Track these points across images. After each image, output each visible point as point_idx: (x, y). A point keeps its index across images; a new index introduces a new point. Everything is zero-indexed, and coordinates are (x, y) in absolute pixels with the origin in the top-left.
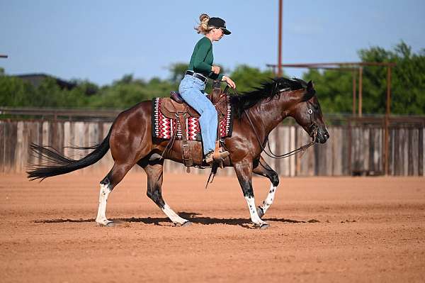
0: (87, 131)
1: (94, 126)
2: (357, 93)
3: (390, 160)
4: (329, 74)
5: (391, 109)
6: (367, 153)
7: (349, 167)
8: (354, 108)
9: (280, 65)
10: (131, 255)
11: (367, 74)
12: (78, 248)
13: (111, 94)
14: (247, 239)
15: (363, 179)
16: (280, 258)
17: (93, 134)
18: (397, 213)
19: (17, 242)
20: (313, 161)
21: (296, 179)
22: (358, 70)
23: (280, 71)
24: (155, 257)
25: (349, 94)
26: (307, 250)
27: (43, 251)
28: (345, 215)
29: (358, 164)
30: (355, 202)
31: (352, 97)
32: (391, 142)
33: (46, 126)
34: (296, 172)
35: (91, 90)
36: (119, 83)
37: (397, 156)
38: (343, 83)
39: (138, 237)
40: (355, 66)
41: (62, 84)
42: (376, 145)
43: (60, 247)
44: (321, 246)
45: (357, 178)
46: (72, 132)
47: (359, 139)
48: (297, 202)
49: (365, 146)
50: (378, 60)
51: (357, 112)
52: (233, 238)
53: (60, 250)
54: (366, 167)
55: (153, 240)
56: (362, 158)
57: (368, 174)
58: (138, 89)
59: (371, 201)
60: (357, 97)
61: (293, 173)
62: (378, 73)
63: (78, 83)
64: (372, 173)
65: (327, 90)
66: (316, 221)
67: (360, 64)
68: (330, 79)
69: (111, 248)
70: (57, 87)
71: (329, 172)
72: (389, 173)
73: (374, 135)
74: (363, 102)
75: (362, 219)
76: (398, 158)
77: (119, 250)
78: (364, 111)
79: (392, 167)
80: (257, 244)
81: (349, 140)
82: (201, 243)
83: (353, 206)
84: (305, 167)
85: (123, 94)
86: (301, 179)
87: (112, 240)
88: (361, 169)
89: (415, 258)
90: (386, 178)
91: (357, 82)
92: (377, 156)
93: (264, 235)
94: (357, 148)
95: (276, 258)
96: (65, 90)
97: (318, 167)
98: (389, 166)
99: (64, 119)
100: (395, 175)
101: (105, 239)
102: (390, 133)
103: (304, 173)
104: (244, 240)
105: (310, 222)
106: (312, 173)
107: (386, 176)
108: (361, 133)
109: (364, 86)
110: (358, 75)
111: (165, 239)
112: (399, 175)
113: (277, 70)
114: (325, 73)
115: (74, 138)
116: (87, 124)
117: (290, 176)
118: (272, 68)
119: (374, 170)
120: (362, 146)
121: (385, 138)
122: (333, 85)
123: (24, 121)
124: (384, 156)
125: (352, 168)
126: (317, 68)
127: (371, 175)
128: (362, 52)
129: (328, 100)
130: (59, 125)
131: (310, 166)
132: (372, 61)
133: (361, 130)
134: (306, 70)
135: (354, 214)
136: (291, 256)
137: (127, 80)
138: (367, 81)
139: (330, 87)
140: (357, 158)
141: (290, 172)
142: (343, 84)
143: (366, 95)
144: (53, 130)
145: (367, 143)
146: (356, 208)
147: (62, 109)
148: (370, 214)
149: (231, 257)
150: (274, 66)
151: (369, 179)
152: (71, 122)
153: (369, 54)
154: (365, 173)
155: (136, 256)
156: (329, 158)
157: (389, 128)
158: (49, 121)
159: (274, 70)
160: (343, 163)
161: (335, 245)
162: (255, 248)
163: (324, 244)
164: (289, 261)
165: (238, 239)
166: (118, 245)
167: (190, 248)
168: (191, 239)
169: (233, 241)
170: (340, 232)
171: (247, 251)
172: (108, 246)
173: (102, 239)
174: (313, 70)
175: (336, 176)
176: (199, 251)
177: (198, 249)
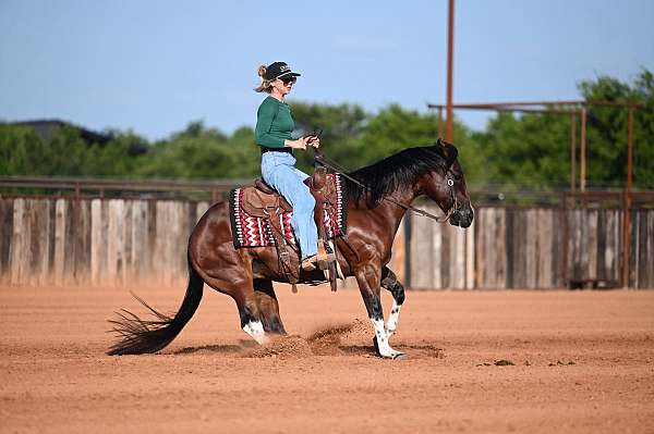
0: (129, 213)
1: (141, 206)
2: (578, 151)
3: (631, 263)
4: (530, 120)
5: (634, 178)
6: (595, 251)
7: (563, 275)
8: (572, 179)
9: (450, 106)
10: (198, 418)
11: (593, 121)
12: (112, 407)
13: (170, 153)
14: (393, 392)
15: (587, 293)
16: (448, 424)
17: (140, 219)
18: (642, 351)
19: (10, 396)
20: (504, 264)
21: (477, 293)
22: (578, 114)
23: (450, 115)
24: (239, 421)
25: (564, 154)
26: (493, 411)
27: (53, 412)
28: (556, 353)
29: (578, 269)
30: (573, 332)
31: (569, 160)
32: (633, 233)
33: (61, 206)
34: (476, 283)
35: (136, 149)
36: (182, 135)
37: (643, 256)
38: (547, 139)
39: (211, 388)
41: (88, 137)
42: (609, 237)
43: (82, 406)
44: (516, 403)
45: (577, 292)
46: (104, 216)
47: (582, 229)
48: (477, 332)
49: (591, 239)
50: (610, 99)
51: (578, 186)
52: (369, 391)
53: (81, 410)
54: (592, 274)
55: (237, 394)
56: (585, 258)
57: (595, 286)
58: (213, 145)
59: (600, 331)
60: (578, 160)
61: (470, 285)
62: (612, 119)
63: (116, 136)
64: (601, 284)
65: (525, 146)
67: (583, 104)
68: (531, 129)
69: (167, 407)
70: (81, 142)
71: (531, 283)
72: (631, 284)
73: (606, 221)
74: (588, 166)
75: (585, 360)
76: (646, 259)
77: (179, 411)
79: (635, 274)
80: (408, 400)
81: (565, 230)
82: (316, 400)
83: (569, 338)
84: (491, 275)
85: (189, 152)
86: (485, 294)
87: (168, 393)
88: (584, 278)
90: (625, 292)
91: (578, 134)
92: (609, 255)
93: (423, 386)
94: (578, 244)
95: (439, 424)
96: (95, 146)
97: (513, 272)
98: (630, 273)
99: (92, 194)
100: (639, 287)
101: (157, 392)
102: (633, 218)
103: (488, 285)
104: (387, 394)
105: (498, 364)
106: (503, 284)
107: (626, 288)
108: (584, 218)
109: (589, 141)
110: (580, 123)
111: (256, 392)
112: (646, 288)
113: (444, 113)
114: (523, 119)
115: (107, 226)
116: (129, 203)
117: (465, 289)
118: (436, 111)
119: (605, 280)
120: (585, 240)
121: (623, 227)
122: (535, 138)
123: (24, 198)
124: (621, 255)
125: (569, 276)
126: (511, 111)
127: (601, 288)
128: (585, 85)
130: (84, 204)
131: (499, 272)
132: (601, 100)
133: (584, 212)
134: (494, 114)
135: (572, 352)
136: (465, 420)
137: (194, 130)
138: (595, 133)
139: (530, 142)
140: (577, 260)
141: (466, 283)
143: (592, 155)
144: (72, 212)
145: (594, 235)
146: (573, 341)
147: (89, 179)
148: (598, 351)
150: (440, 108)
151: (597, 293)
152: (102, 199)
153: (595, 89)
154: (590, 285)
155: (207, 420)
156: (530, 260)
157: (630, 210)
158: (66, 199)
159: (440, 114)
160: (554, 268)
161: (539, 403)
162: (406, 408)
163: (521, 401)
164: (461, 429)
165: (378, 392)
166: (178, 402)
167: (298, 407)
168: (300, 392)
169: (369, 396)
170: (545, 381)
171: (393, 412)
172: (162, 403)
173: (151, 393)
174: (504, 114)
175: (543, 290)
176: (313, 412)
177: (312, 409)
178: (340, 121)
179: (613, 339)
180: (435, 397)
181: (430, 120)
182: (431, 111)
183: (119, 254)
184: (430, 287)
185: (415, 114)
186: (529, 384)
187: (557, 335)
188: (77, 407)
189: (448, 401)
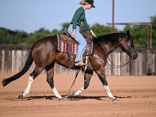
0: (23, 54)
1: (26, 52)
2: (149, 36)
4: (136, 27)
7: (145, 71)
8: (148, 44)
9: (113, 24)
10: (44, 113)
11: (154, 28)
12: (19, 110)
13: (34, 37)
15: (152, 77)
16: (114, 115)
17: (26, 56)
20: (129, 68)
21: (121, 77)
22: (149, 26)
23: (113, 26)
24: (55, 114)
25: (145, 37)
26: (127, 111)
27: (3, 111)
28: (144, 94)
29: (150, 70)
30: (148, 88)
31: (147, 38)
33: (3, 52)
34: (121, 74)
35: (24, 36)
36: (37, 32)
38: (142, 32)
39: (47, 104)
40: (148, 24)
41: (11, 32)
43: (10, 110)
44: (133, 109)
45: (149, 77)
46: (15, 55)
47: (151, 58)
48: (121, 88)
49: (153, 62)
51: (149, 45)
53: (10, 111)
54: (154, 71)
55: (54, 106)
56: (152, 67)
60: (149, 38)
61: (119, 74)
63: (18, 32)
65: (135, 35)
66: (130, 97)
67: (151, 23)
68: (136, 30)
70: (9, 34)
71: (136, 74)
74: (152, 41)
77: (38, 111)
78: (152, 45)
80: (103, 108)
81: (146, 59)
83: (148, 90)
84: (125, 71)
86: (124, 77)
87: (35, 106)
88: (151, 72)
91: (150, 31)
94: (149, 63)
95: (112, 115)
96: (13, 35)
97: (131, 71)
99: (11, 49)
103: (124, 74)
105: (128, 97)
106: (128, 74)
108: (151, 55)
109: (153, 33)
110: (150, 28)
111: (60, 105)
113: (112, 26)
114: (133, 27)
115: (16, 57)
116: (22, 51)
117: (118, 75)
118: (109, 25)
120: (152, 62)
122: (137, 32)
125: (147, 72)
126: (130, 25)
128: (152, 17)
130: (10, 52)
131: (127, 71)
133: (151, 54)
134: (125, 26)
135: (148, 94)
136: (119, 114)
137: (41, 30)
138: (154, 31)
139: (136, 34)
141: (118, 74)
143: (154, 37)
144: (6, 54)
145: (154, 60)
146: (149, 91)
147: (11, 45)
149: (91, 114)
150: (110, 24)
151: (155, 77)
152: (15, 50)
153: (155, 18)
154: (153, 74)
155: (46, 114)
156: (136, 67)
158: (5, 50)
160: (143, 69)
161: (140, 108)
164: (118, 116)
166: (38, 108)
167: (72, 110)
168: (72, 105)
170: (141, 102)
171: (99, 111)
172: (33, 109)
173: (30, 106)
174: (128, 26)
175: (140, 76)
176: (76, 111)
177: (75, 110)
180: (110, 107)
181: (107, 27)
182: (108, 25)
183: (20, 66)
185: (103, 26)
186: (137, 103)
187: (144, 89)
188: (9, 110)
189: (114, 108)
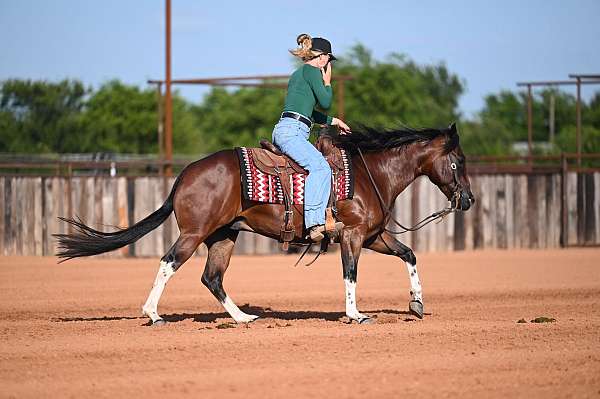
4: (246, 93)
9: (169, 82)
14: (119, 357)
16: (172, 386)
23: (168, 88)
26: (215, 372)
30: (290, 295)
44: (236, 364)
45: (292, 257)
52: (97, 356)
59: (315, 293)
65: (243, 118)
66: (229, 326)
68: (248, 101)
71: (249, 249)
83: (287, 301)
89: (384, 380)
93: (147, 350)
95: (164, 386)
104: (114, 359)
105: (219, 327)
113: (164, 88)
114: (238, 93)
118: (156, 86)
126: (223, 85)
129: (246, 135)
136: (188, 382)
139: (248, 114)
142: (269, 109)
149: (94, 385)
150: (160, 83)
159: (159, 89)
161: (259, 363)
162: (132, 371)
163: (241, 362)
164: (185, 391)
165: (107, 357)
167: (30, 373)
168: (31, 358)
169: (97, 360)
170: (266, 343)
171: (120, 375)
174: (217, 88)
175: (261, 255)
176: (43, 377)
177: (42, 375)
178: (63, 98)
179: (327, 301)
180: (160, 360)
181: (151, 95)
182: (151, 86)
184: (152, 253)
185: (136, 89)
186: (249, 346)
187: (274, 299)
189: (172, 364)
